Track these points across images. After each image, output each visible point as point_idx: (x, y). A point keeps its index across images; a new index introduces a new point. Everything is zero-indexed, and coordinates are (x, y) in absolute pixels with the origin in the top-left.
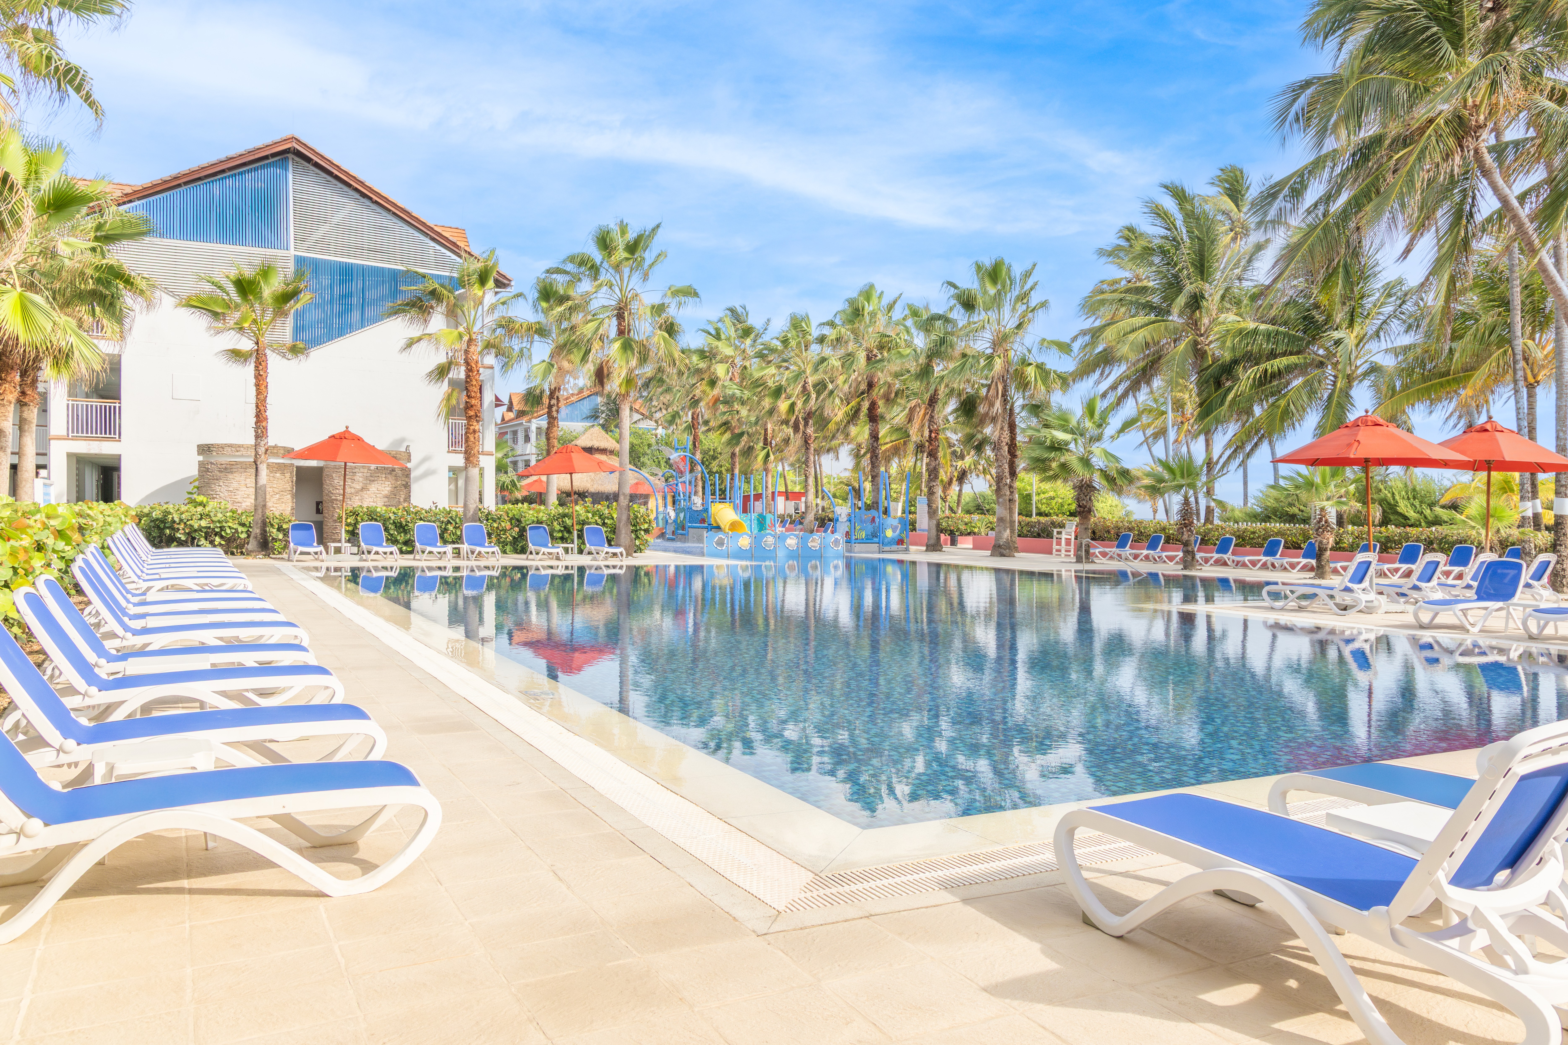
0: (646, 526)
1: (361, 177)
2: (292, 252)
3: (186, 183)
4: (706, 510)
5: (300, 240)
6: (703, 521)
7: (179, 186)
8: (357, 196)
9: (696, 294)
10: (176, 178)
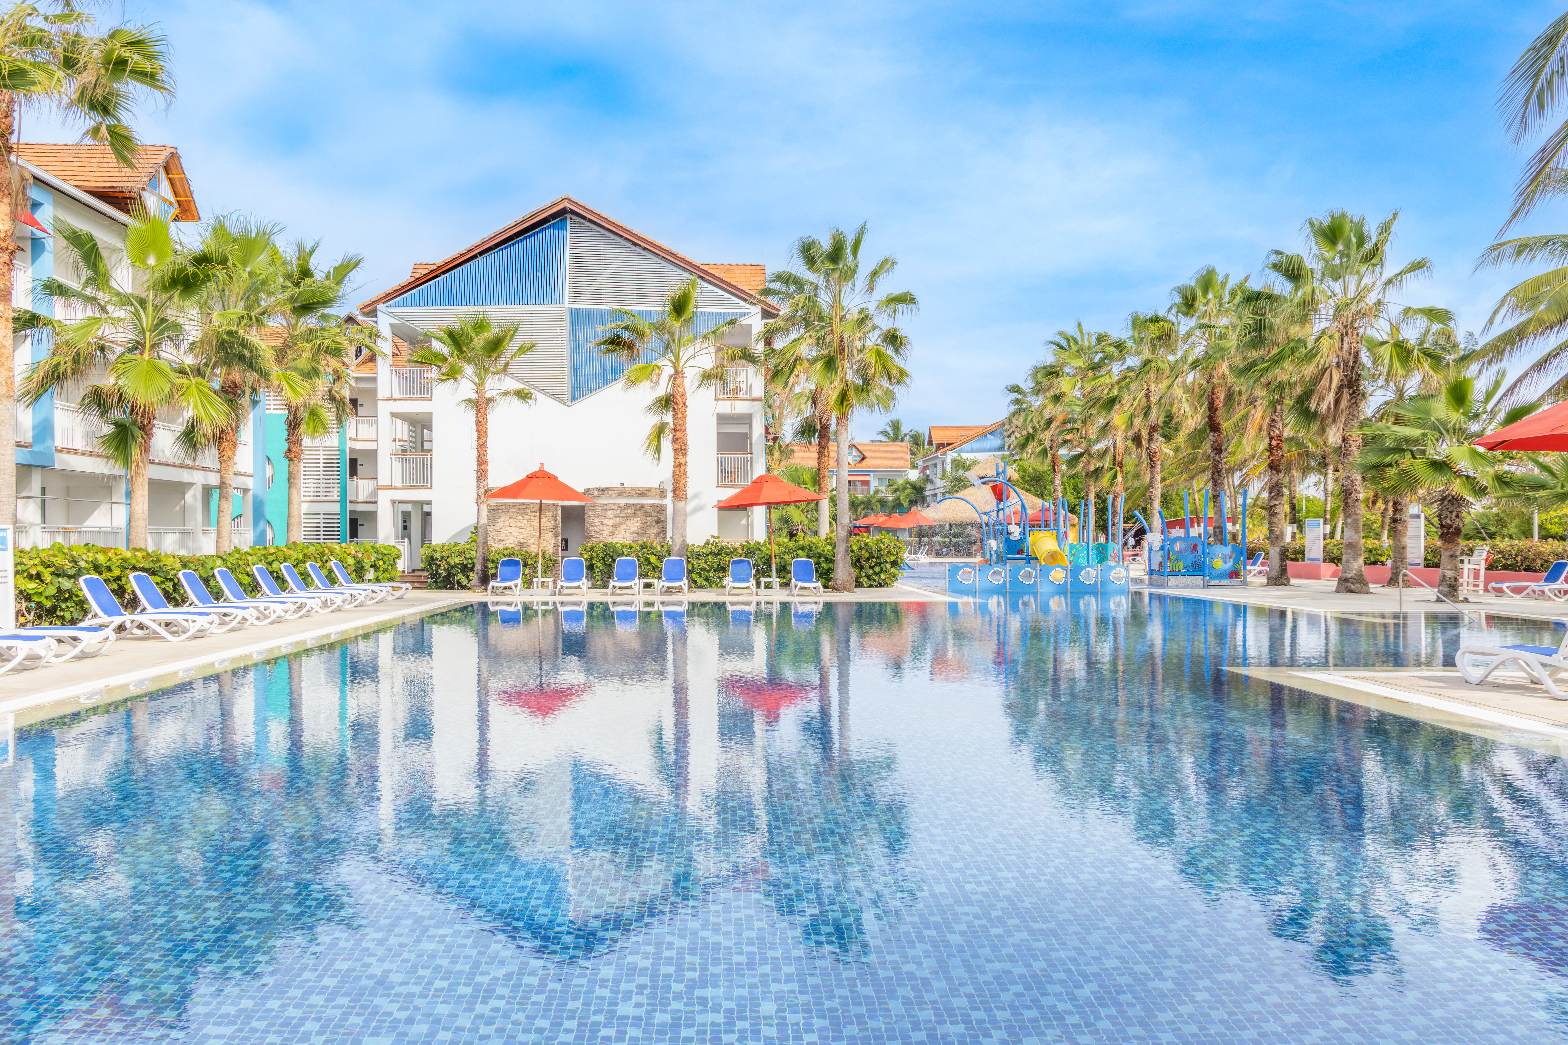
0: (892, 558)
1: (629, 227)
2: (567, 305)
3: (481, 253)
4: (1023, 540)
5: (577, 294)
6: (1020, 552)
7: (475, 257)
8: (629, 245)
9: (913, 300)
10: (470, 251)
